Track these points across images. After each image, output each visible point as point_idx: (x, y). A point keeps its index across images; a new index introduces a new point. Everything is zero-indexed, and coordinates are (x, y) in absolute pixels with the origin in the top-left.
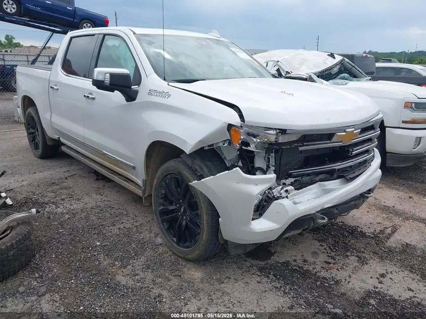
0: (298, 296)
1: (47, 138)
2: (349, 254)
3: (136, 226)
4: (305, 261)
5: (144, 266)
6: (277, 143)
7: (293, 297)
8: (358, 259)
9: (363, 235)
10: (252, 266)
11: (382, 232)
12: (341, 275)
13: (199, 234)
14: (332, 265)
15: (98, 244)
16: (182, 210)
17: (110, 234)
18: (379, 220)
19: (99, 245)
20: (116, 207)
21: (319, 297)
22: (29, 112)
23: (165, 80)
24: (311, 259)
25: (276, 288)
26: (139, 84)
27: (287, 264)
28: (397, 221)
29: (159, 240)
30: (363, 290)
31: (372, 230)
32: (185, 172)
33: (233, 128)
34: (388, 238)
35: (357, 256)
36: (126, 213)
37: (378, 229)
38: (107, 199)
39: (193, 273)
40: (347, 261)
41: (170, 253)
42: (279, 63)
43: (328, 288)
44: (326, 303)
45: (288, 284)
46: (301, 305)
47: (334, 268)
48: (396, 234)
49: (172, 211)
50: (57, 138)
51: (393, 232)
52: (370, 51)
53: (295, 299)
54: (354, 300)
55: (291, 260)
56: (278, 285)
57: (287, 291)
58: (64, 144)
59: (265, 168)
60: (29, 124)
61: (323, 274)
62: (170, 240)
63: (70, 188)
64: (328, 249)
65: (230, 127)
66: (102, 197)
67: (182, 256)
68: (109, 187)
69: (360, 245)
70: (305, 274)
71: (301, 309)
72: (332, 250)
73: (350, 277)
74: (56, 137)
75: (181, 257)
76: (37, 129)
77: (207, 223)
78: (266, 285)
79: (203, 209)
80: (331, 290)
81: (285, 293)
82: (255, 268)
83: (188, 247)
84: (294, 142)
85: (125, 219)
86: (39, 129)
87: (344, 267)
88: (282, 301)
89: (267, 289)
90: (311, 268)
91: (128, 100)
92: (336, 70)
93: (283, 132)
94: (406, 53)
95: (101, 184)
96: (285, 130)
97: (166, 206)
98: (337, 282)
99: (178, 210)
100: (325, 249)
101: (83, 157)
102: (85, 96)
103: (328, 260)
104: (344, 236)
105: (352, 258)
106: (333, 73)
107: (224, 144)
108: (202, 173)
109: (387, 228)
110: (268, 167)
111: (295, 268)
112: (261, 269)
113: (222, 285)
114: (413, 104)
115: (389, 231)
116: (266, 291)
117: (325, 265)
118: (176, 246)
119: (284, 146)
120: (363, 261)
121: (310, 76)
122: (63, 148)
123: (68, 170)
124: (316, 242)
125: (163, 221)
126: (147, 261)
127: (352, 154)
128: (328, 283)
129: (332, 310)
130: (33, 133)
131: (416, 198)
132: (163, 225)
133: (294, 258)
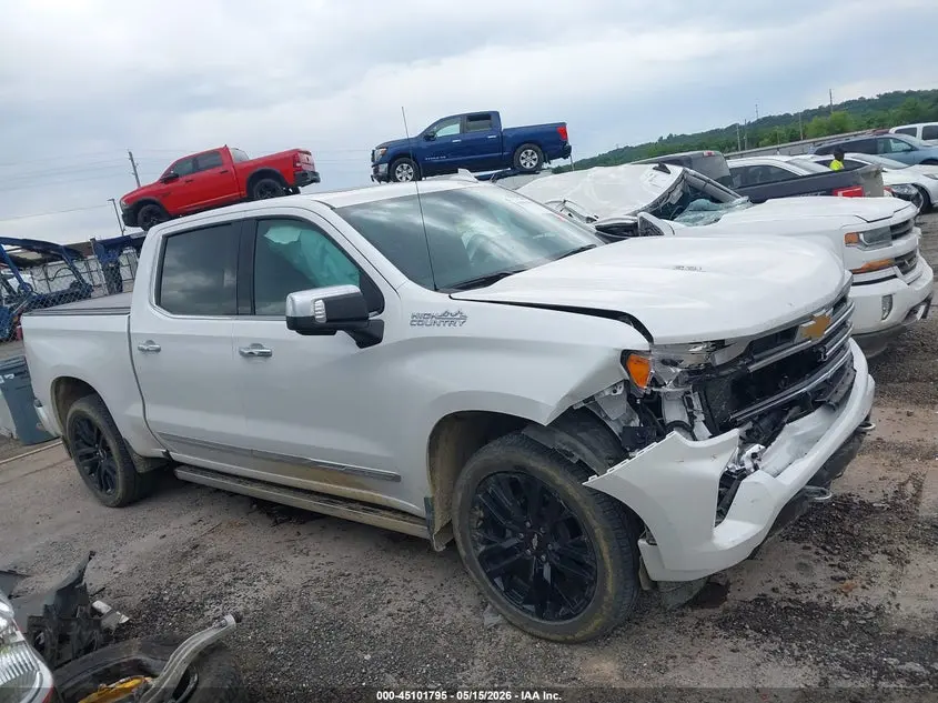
0: (822, 659)
1: (135, 458)
2: (866, 551)
3: (423, 602)
4: (794, 586)
5: (492, 678)
6: (709, 367)
7: (817, 663)
8: (886, 557)
9: (868, 508)
10: (701, 622)
11: (899, 493)
12: (877, 595)
13: (593, 583)
14: (848, 582)
15: (368, 657)
16: (535, 542)
17: (379, 631)
18: (881, 472)
19: (372, 660)
20: (354, 571)
21: (862, 648)
22: (76, 412)
23: (436, 290)
24: (803, 580)
25: (774, 652)
26: (380, 308)
27: (762, 600)
28: (913, 466)
29: (490, 619)
30: (932, 614)
31: (879, 496)
32: (533, 464)
33: (633, 356)
34: (917, 503)
35: (884, 552)
36: (383, 581)
37: (890, 491)
38: (321, 560)
39: (596, 666)
40: (871, 566)
41: (525, 638)
42: (567, 204)
43: (867, 628)
44: (883, 656)
45: (791, 640)
46: (840, 674)
47: (856, 587)
48: (925, 493)
49: (510, 552)
50: (162, 456)
51: (919, 488)
52: (671, 135)
53: (821, 665)
54: (927, 637)
55: (766, 589)
56: (775, 647)
57: (796, 653)
58: (180, 464)
59: (686, 420)
60: (77, 437)
61: (842, 603)
62: (520, 612)
63: (229, 556)
64: (821, 551)
65: (626, 356)
66: (309, 559)
67: (560, 638)
68: (311, 534)
69: (875, 529)
70: (810, 612)
71: (844, 681)
72: (831, 553)
73: (894, 594)
74: (159, 452)
75: (556, 642)
76: (105, 441)
77: (611, 557)
78: (753, 653)
79: (596, 531)
80: (876, 630)
81: (797, 659)
82: (710, 624)
83: (569, 616)
84: (737, 359)
85: (389, 592)
86: (112, 444)
87: (873, 579)
88: (800, 675)
89: (758, 660)
90: (814, 598)
91: (361, 344)
92: (677, 195)
93: (719, 345)
94: (740, 127)
95: (288, 531)
96: (723, 341)
97: (494, 542)
98: (879, 611)
99: (521, 547)
100: (817, 553)
101: (240, 482)
102: (242, 354)
103: (835, 574)
104: (836, 519)
105: (877, 558)
106: (674, 202)
107: (615, 392)
108: (578, 457)
109: (903, 484)
110: (692, 417)
111: (784, 605)
112: (723, 624)
113: (670, 675)
114: (861, 236)
115: (910, 489)
116: (758, 665)
117: (838, 586)
118: (537, 620)
119: (723, 370)
120: (898, 559)
121: (641, 218)
122: (181, 473)
123: (197, 518)
124: (792, 543)
125: (491, 576)
126: (491, 666)
127: (825, 357)
128: (862, 619)
129: (901, 667)
130: (89, 456)
131: (919, 412)
132: (494, 584)
133: (771, 585)
